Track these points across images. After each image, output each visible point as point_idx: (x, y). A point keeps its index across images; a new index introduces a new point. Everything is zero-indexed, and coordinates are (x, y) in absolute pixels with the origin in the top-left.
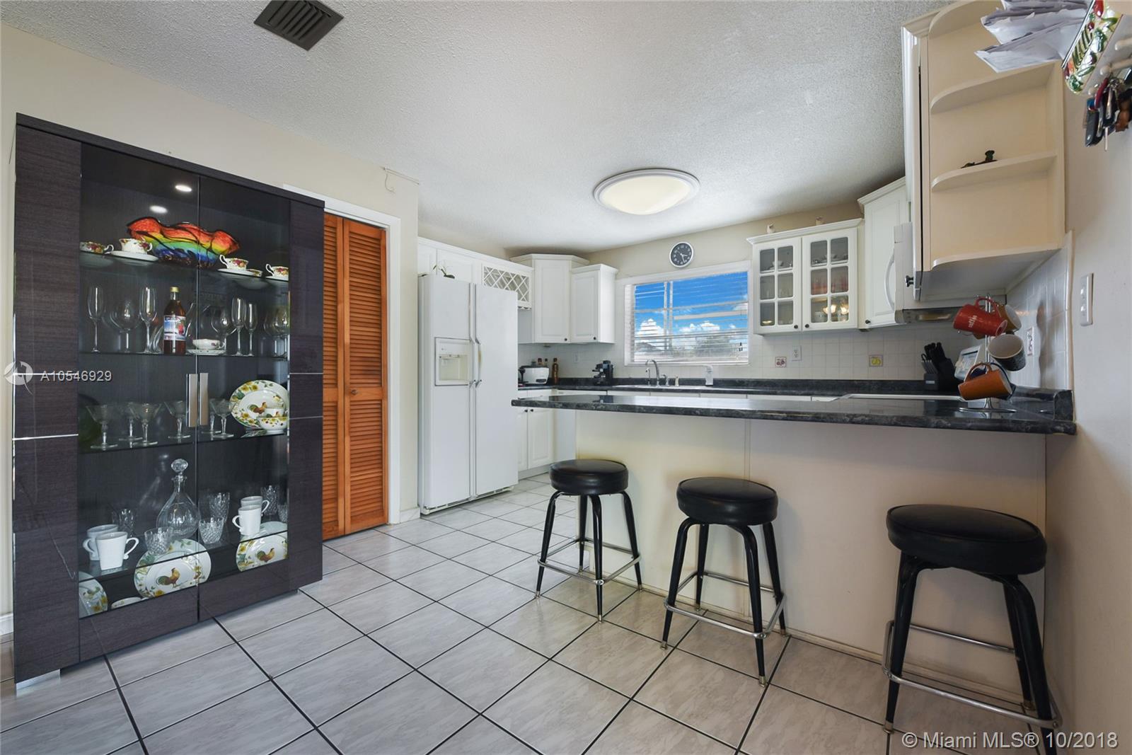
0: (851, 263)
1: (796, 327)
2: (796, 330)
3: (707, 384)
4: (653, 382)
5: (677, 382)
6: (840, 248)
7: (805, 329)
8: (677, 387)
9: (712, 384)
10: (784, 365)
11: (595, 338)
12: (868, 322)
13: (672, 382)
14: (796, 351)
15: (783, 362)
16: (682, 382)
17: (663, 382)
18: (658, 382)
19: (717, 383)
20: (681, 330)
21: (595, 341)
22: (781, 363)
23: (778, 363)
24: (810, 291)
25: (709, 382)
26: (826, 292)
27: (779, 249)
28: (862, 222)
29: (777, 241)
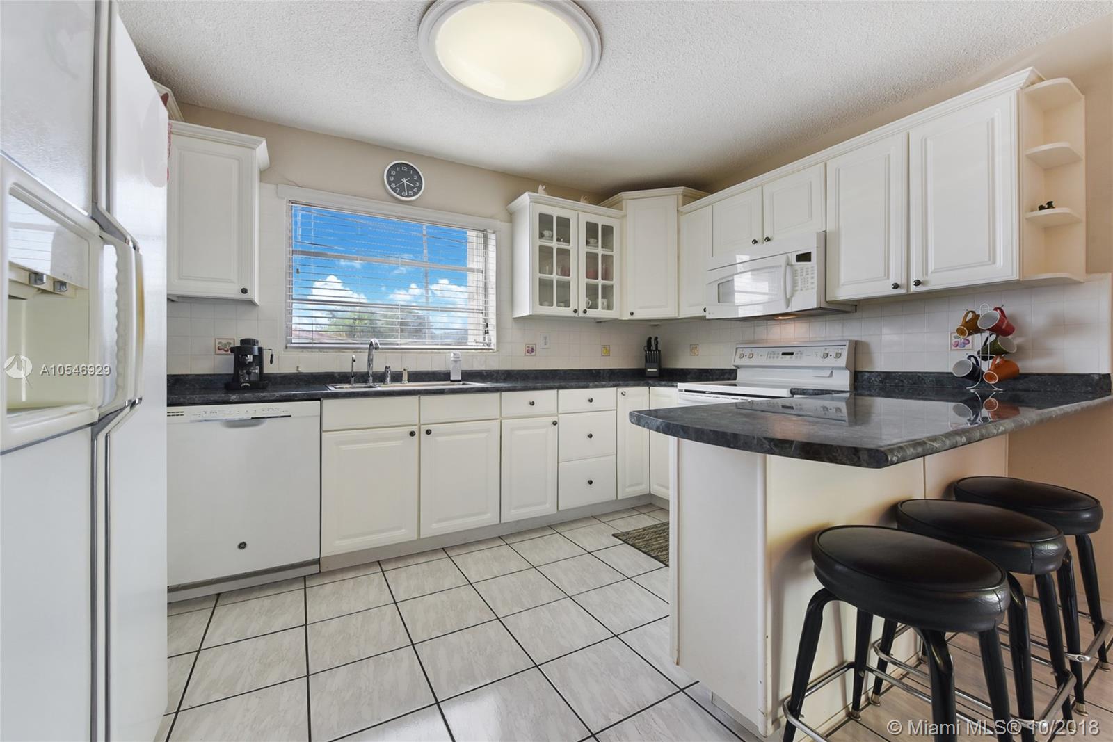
0: (615, 253)
1: (573, 312)
2: (574, 315)
3: (452, 379)
4: (362, 378)
5: (405, 377)
7: (581, 314)
8: (406, 385)
9: (460, 378)
10: (533, 354)
11: (244, 291)
12: (631, 314)
13: (397, 377)
14: (545, 338)
15: (533, 350)
16: (415, 376)
17: (380, 378)
18: (371, 378)
19: (468, 376)
20: (391, 296)
21: (244, 296)
22: (531, 351)
23: (528, 352)
24: (585, 275)
25: (456, 376)
26: (597, 278)
27: (558, 218)
28: (625, 216)
29: (558, 208)
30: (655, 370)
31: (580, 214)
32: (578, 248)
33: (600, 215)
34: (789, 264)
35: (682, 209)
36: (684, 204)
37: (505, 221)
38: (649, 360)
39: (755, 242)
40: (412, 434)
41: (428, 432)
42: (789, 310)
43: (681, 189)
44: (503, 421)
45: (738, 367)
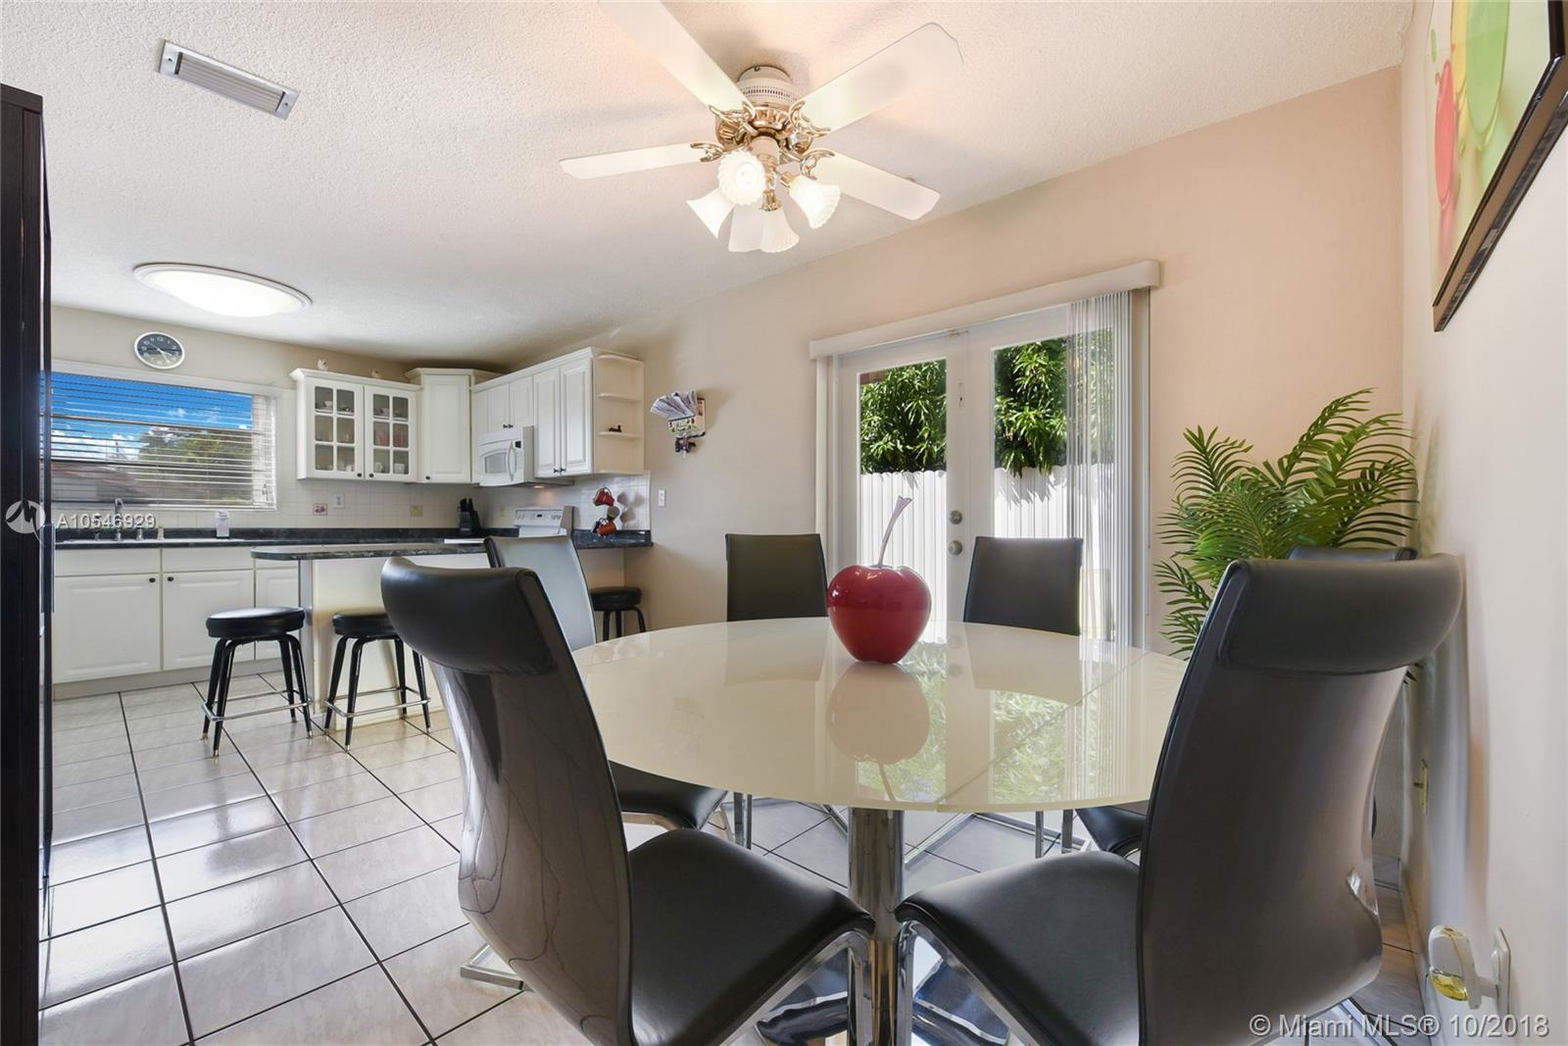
0: (411, 422)
1: (360, 475)
2: (359, 478)
3: (218, 535)
5: (160, 533)
6: (401, 405)
7: (368, 478)
8: (161, 540)
9: (227, 535)
10: (323, 514)
12: (428, 478)
13: (151, 533)
14: (339, 498)
15: (323, 510)
16: (168, 533)
17: (131, 533)
18: (119, 534)
19: (238, 533)
22: (321, 510)
23: (316, 511)
24: (372, 441)
25: (223, 532)
26: (388, 445)
27: (339, 391)
28: (422, 389)
29: (337, 383)
30: (468, 529)
31: (365, 390)
32: (364, 418)
33: (393, 390)
34: (511, 447)
35: (475, 387)
36: (477, 383)
37: (288, 388)
38: (463, 522)
39: (505, 426)
40: (152, 580)
41: (170, 579)
42: (513, 483)
43: (471, 371)
44: (257, 571)
45: (519, 527)
